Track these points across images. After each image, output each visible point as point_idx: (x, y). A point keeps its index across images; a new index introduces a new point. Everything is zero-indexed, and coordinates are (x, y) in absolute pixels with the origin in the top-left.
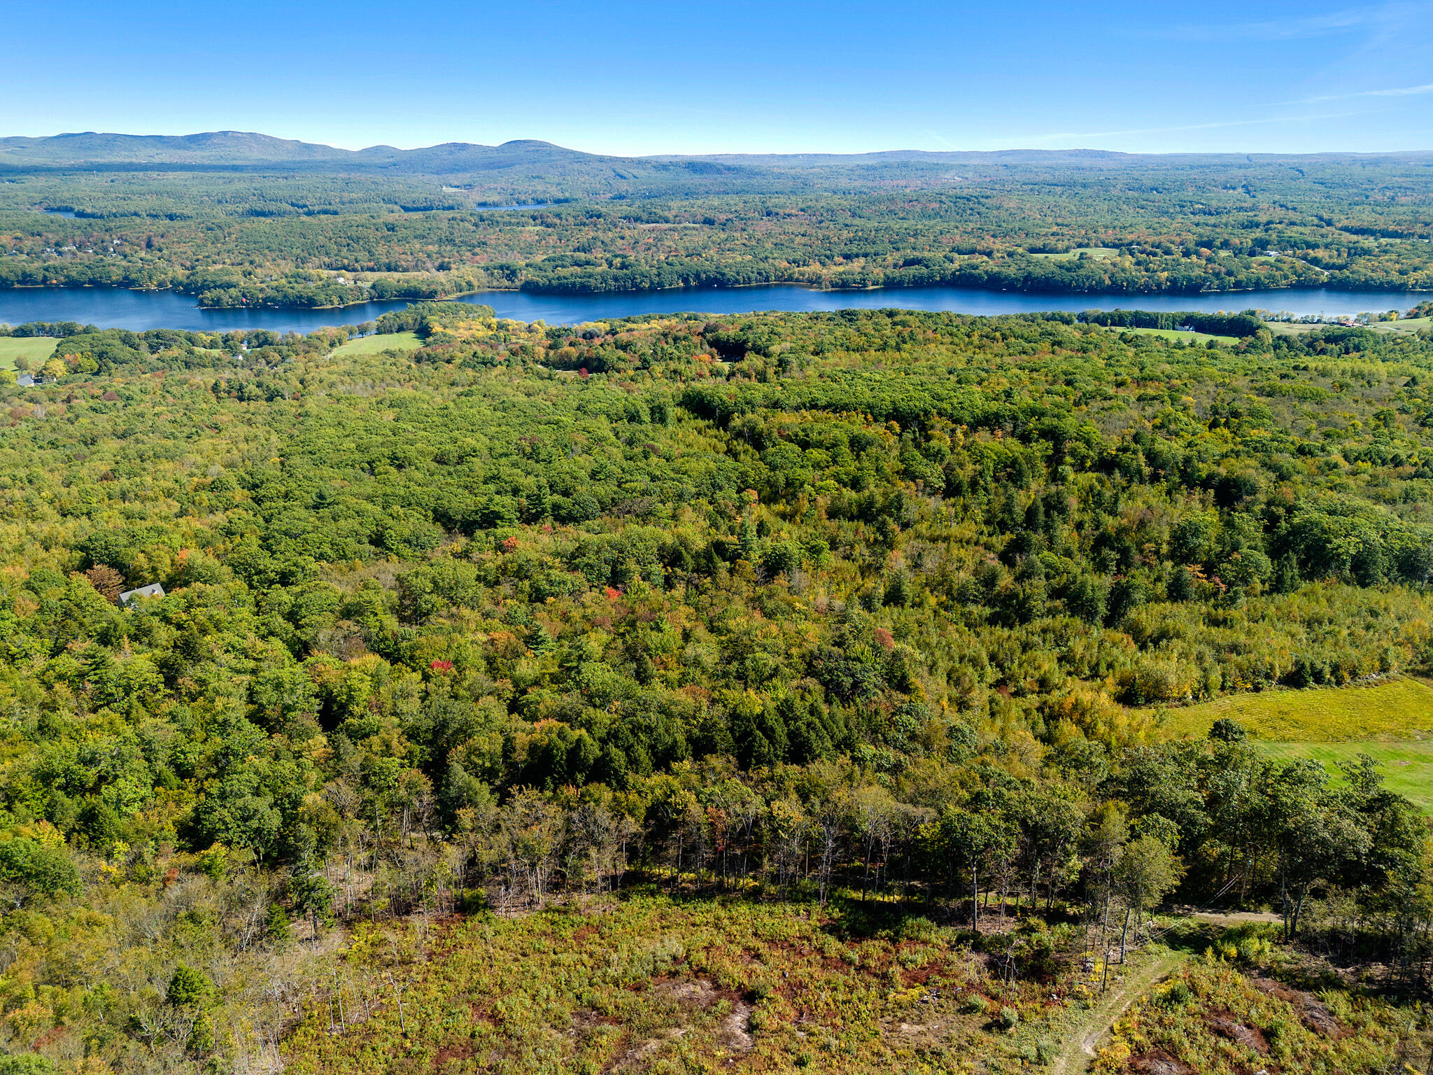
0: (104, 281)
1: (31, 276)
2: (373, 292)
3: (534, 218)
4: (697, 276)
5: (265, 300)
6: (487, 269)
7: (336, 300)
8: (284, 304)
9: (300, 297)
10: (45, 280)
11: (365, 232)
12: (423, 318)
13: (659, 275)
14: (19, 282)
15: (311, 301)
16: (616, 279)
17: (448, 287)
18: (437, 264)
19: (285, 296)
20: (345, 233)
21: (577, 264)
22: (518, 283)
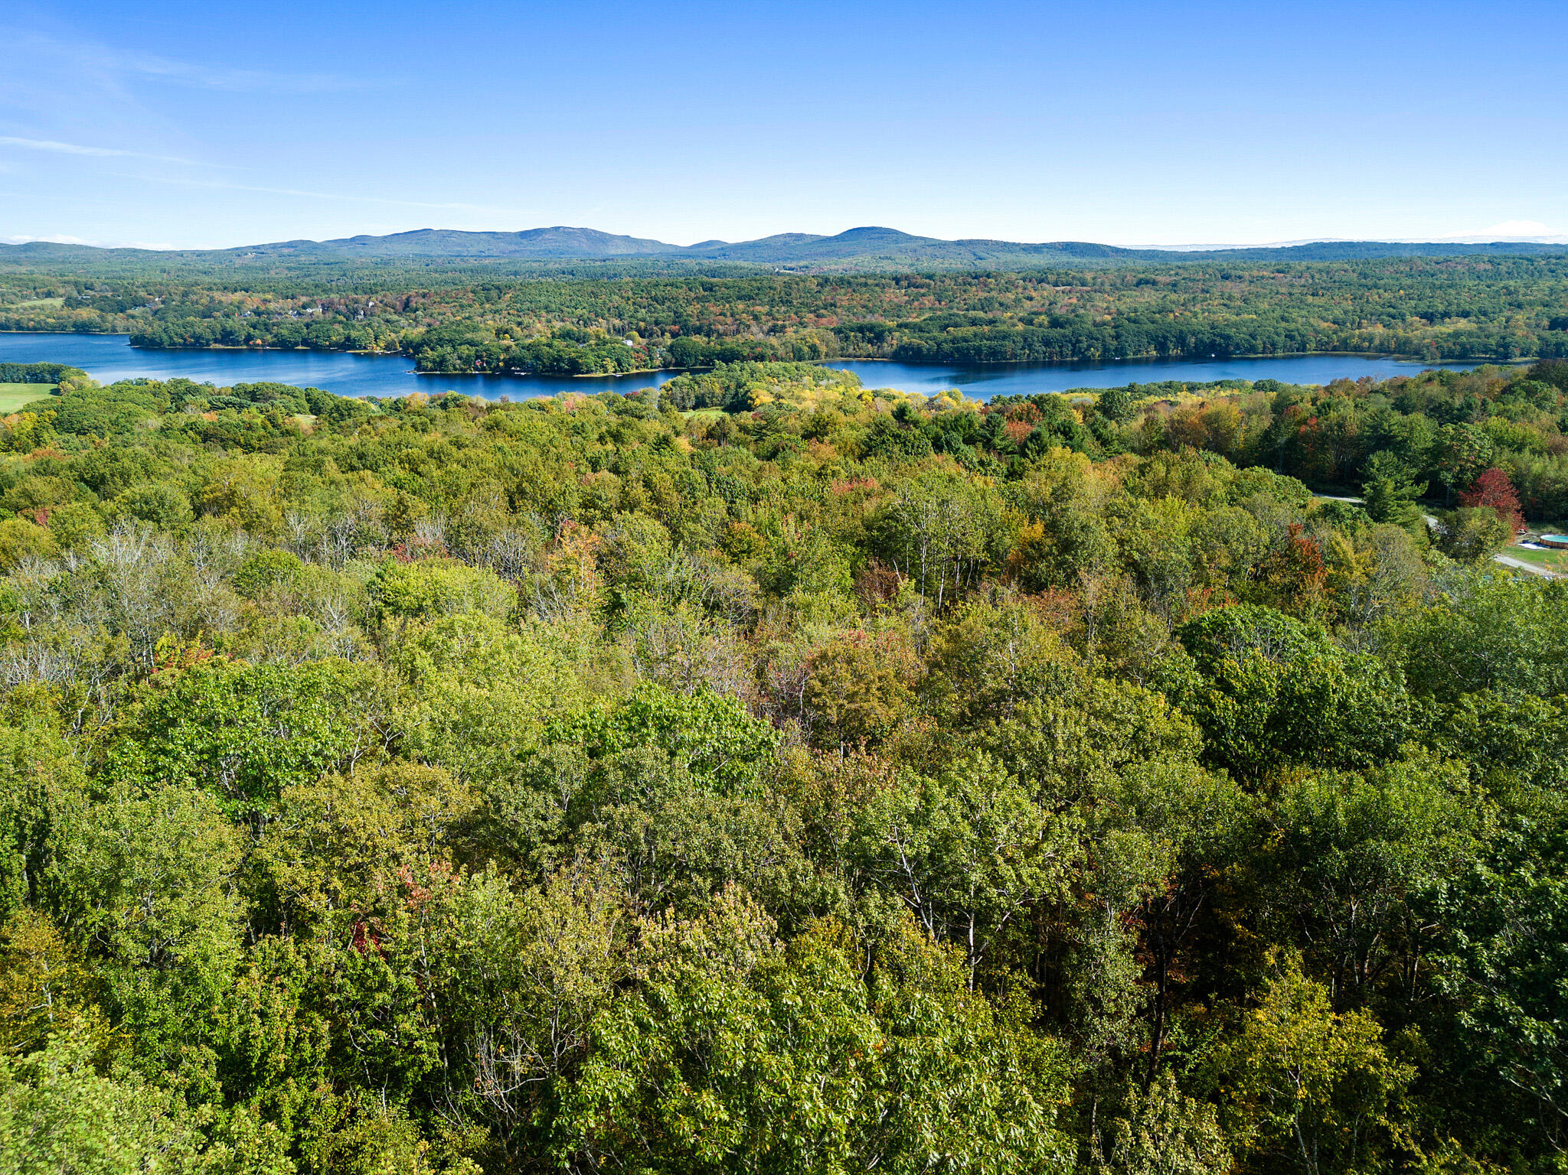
0: (321, 342)
1: (231, 333)
2: (669, 357)
3: (897, 280)
4: (1181, 340)
5: (509, 362)
6: (838, 331)
7: (611, 366)
8: (533, 369)
9: (559, 359)
10: (249, 338)
11: (674, 292)
12: (739, 386)
13: (1117, 337)
14: (216, 341)
15: (575, 366)
16: (1047, 343)
17: (781, 352)
18: (765, 328)
19: (537, 358)
20: (649, 292)
21: (974, 322)
22: (887, 348)
